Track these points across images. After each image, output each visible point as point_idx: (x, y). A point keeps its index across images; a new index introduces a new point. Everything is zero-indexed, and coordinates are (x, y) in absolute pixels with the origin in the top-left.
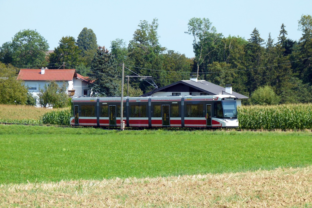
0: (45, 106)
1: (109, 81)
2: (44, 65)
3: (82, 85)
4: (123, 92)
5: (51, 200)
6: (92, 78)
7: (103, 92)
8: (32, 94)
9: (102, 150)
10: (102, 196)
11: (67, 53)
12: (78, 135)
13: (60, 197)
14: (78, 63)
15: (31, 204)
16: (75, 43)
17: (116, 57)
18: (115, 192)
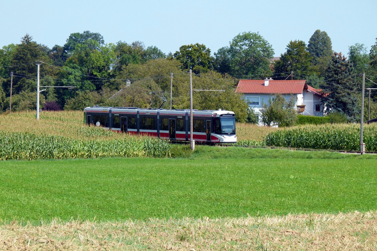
0: (269, 124)
1: (347, 94)
2: (268, 75)
3: (314, 100)
4: (363, 108)
5: (276, 238)
6: (326, 90)
7: (339, 108)
8: (254, 110)
9: (338, 178)
10: (337, 232)
11: (296, 61)
12: (308, 159)
13: (286, 233)
14: (308, 73)
15: (252, 243)
16: (306, 48)
17: (355, 66)
18: (353, 228)
